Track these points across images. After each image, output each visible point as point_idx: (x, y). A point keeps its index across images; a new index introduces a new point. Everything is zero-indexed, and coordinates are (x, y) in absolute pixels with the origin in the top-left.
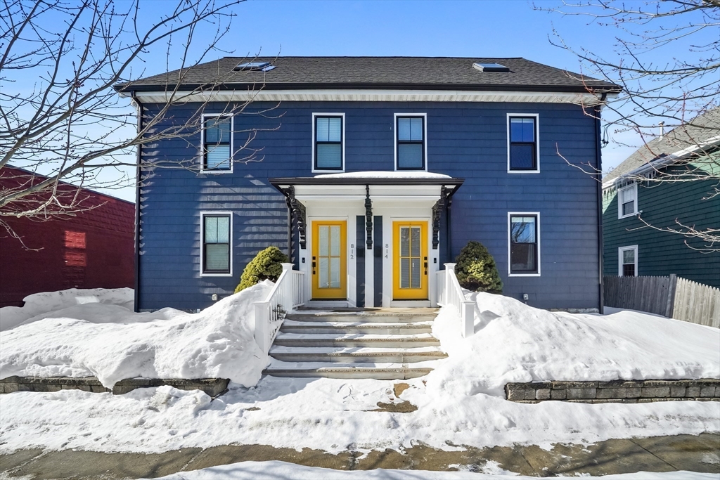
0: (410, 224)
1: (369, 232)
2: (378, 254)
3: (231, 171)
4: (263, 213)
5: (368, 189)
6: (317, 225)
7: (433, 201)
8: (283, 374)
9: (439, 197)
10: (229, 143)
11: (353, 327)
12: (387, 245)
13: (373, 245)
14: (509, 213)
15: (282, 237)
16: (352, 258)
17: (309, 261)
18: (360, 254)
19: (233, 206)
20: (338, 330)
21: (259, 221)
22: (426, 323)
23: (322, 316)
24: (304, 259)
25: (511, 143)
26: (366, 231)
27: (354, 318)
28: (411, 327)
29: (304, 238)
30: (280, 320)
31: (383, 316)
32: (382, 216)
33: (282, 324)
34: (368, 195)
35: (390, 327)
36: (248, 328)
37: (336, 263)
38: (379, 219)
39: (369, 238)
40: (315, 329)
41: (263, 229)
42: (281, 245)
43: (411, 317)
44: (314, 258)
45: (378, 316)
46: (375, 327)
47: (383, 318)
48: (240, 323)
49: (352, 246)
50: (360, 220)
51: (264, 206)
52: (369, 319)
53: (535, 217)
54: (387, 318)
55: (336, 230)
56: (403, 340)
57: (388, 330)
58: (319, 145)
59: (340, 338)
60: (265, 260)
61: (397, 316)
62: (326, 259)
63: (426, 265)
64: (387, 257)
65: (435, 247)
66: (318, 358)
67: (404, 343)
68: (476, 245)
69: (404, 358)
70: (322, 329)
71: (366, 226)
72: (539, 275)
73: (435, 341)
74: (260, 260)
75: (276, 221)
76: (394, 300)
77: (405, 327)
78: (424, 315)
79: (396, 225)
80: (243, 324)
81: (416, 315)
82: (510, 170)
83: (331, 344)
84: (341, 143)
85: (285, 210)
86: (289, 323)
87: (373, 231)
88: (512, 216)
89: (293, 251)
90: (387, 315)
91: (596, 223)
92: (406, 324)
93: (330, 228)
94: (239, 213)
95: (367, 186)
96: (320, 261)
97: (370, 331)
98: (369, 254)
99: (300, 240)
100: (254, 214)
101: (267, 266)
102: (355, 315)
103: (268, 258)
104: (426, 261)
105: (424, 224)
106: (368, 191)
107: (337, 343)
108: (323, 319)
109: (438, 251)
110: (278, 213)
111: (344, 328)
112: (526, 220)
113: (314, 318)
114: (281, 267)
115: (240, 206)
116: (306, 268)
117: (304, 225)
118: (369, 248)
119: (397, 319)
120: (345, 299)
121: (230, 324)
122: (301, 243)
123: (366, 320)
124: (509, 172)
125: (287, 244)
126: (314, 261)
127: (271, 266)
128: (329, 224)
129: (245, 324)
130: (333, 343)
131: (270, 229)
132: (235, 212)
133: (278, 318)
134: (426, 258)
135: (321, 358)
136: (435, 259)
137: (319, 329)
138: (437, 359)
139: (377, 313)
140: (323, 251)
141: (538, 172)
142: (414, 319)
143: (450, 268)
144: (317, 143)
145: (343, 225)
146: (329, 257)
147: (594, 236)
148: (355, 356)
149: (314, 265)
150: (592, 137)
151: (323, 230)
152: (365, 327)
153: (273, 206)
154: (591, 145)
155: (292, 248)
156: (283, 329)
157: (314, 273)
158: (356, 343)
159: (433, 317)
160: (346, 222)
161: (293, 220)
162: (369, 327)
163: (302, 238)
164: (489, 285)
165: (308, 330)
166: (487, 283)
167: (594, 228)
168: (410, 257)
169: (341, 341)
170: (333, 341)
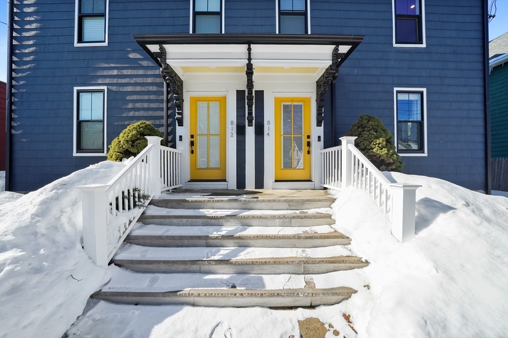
0: (292, 100)
1: (250, 107)
2: (260, 132)
3: (106, 44)
4: (138, 89)
5: (249, 49)
6: (195, 101)
7: (323, 68)
8: (125, 298)
9: (330, 63)
10: (103, 15)
11: (233, 216)
12: (269, 123)
13: (254, 121)
14: (396, 89)
15: (158, 113)
16: (232, 136)
17: (187, 140)
18: (241, 131)
19: (107, 81)
20: (213, 221)
21: (135, 97)
22: (323, 210)
23: (196, 201)
24: (181, 137)
25: (396, 16)
26: (247, 106)
27: (235, 204)
28: (306, 217)
29: (181, 114)
30: (137, 208)
31: (269, 201)
32: (263, 91)
33: (143, 213)
34: (250, 59)
35: (279, 217)
36: (73, 225)
37: (215, 141)
38: (260, 94)
39: (250, 113)
40: (184, 220)
41: (138, 105)
42: (158, 122)
43: (302, 203)
44: (192, 136)
45: (263, 201)
46: (261, 217)
47: (269, 204)
48: (59, 219)
49: (232, 123)
50: (240, 94)
51: (139, 80)
52: (251, 205)
53: (422, 93)
54: (274, 204)
55: (215, 107)
56: (299, 237)
57: (277, 220)
58: (198, 17)
59: (215, 234)
60: (130, 134)
61: (286, 201)
62: (205, 137)
63: (309, 144)
64: (268, 134)
65: (319, 124)
66: (182, 267)
67: (301, 240)
68: (371, 118)
69: (305, 267)
70: (194, 220)
71: (246, 101)
72: (425, 155)
73: (342, 239)
74: (126, 135)
75: (152, 97)
76: (276, 181)
77: (298, 217)
78: (319, 201)
79: (278, 101)
80: (64, 220)
81: (308, 201)
82: (396, 43)
83: (203, 242)
84: (220, 13)
85: (161, 85)
86: (154, 211)
87: (254, 106)
88: (398, 92)
89: (170, 129)
90: (274, 201)
91: (483, 100)
92: (298, 212)
93: (208, 104)
94: (114, 88)
95: (249, 45)
96: (198, 140)
97: (254, 222)
98: (250, 131)
99: (177, 116)
100: (130, 89)
101: (133, 141)
102: (236, 200)
103: (134, 132)
104: (308, 140)
105: (307, 101)
106: (250, 54)
107: (211, 241)
108: (197, 205)
109: (322, 128)
110: (155, 88)
111: (221, 218)
112: (413, 97)
113: (186, 204)
114: (146, 140)
115: (115, 81)
116: (183, 147)
117: (181, 99)
118: (250, 125)
119: (286, 205)
120: (225, 181)
121: (38, 221)
122: (178, 119)
123: (248, 207)
124: (395, 45)
125: (164, 121)
126: (192, 140)
127: (138, 141)
128: (208, 100)
129: (70, 219)
130: (206, 242)
131: (146, 105)
132: (109, 87)
133: (135, 206)
134: (309, 137)
135: (188, 267)
136: (319, 137)
137: (190, 220)
138: (351, 268)
139: (261, 198)
140: (202, 128)
141: (424, 45)
142: (306, 205)
143: (348, 142)
144: (196, 14)
145: (223, 101)
146: (209, 135)
147: (481, 114)
148: (235, 264)
149: (192, 144)
150: (478, 11)
151: (202, 106)
152: (248, 217)
153: (149, 80)
154: (478, 19)
155: (168, 126)
156: (144, 219)
157: (192, 152)
158: (236, 241)
159: (328, 203)
160: (225, 98)
161: (170, 96)
162: (253, 217)
163: (179, 114)
164: (392, 164)
165: (175, 221)
166: (391, 161)
167: (480, 106)
168: (292, 136)
169: (217, 238)
170: (207, 238)
